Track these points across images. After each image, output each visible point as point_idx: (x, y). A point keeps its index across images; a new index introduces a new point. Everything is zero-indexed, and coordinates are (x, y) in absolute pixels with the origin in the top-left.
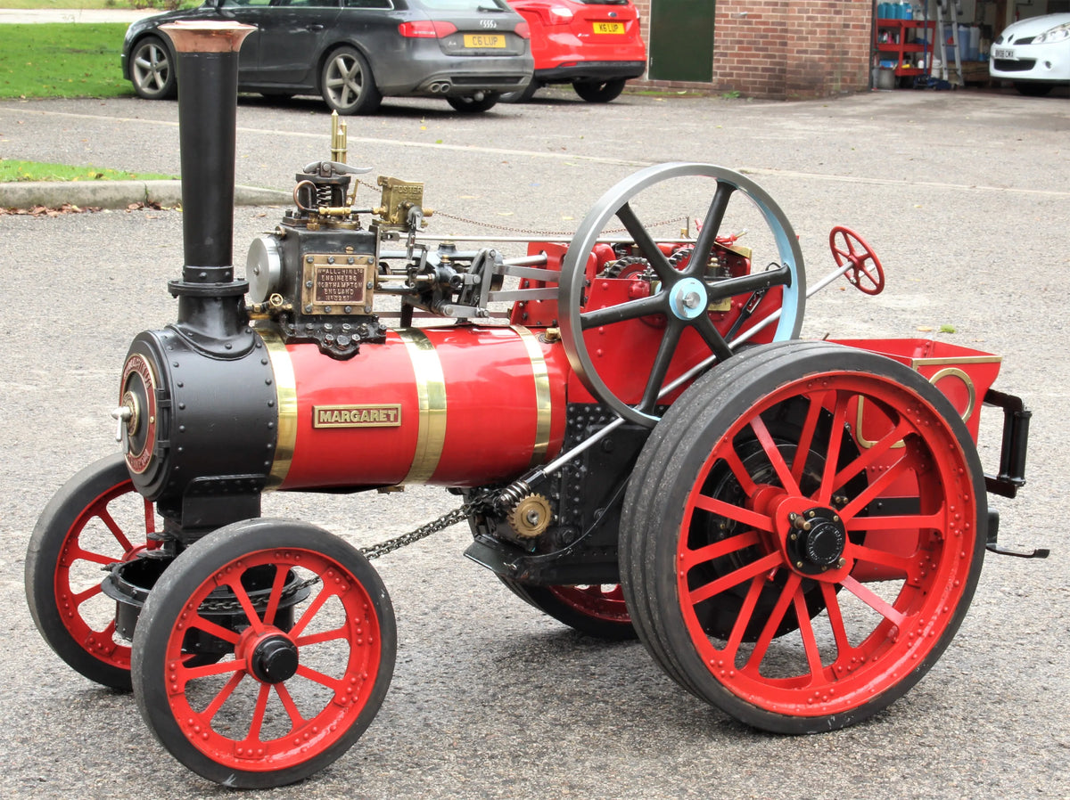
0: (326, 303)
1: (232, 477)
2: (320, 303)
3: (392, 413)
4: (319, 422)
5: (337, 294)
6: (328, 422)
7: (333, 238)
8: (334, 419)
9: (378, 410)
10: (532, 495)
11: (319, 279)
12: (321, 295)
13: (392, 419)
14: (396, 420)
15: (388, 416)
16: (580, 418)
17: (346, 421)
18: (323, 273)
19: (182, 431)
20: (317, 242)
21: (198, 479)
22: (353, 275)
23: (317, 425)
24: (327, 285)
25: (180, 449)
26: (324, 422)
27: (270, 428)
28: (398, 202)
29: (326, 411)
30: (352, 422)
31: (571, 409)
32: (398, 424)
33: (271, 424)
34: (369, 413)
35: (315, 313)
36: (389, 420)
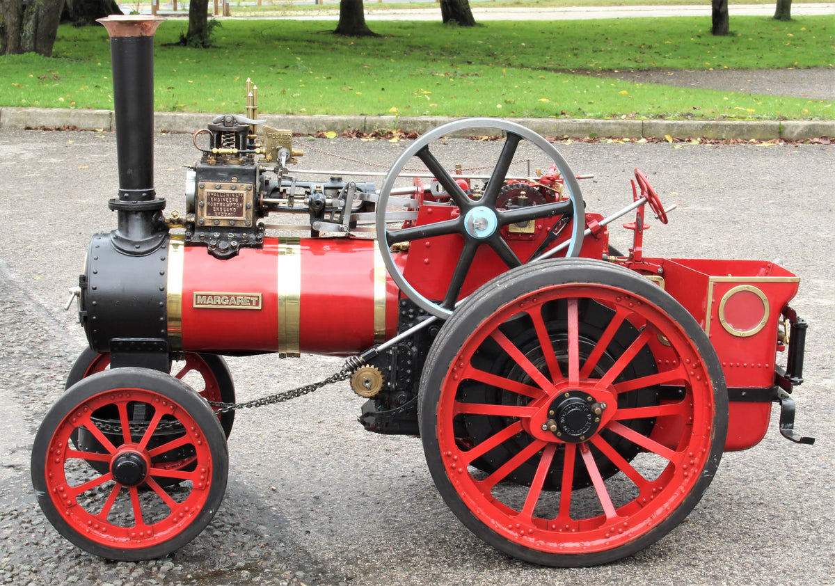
0: (214, 217)
1: (140, 339)
2: (210, 217)
3: (254, 299)
4: (197, 304)
5: (223, 211)
6: (203, 304)
7: (222, 170)
8: (208, 302)
9: (244, 296)
10: (368, 366)
11: (209, 200)
12: (210, 211)
13: (254, 303)
14: (257, 304)
15: (251, 301)
16: (411, 311)
17: (217, 304)
18: (211, 196)
19: (95, 305)
20: (210, 173)
21: (114, 339)
22: (235, 198)
23: (195, 306)
24: (215, 205)
25: (94, 318)
26: (200, 304)
27: (162, 306)
28: (272, 145)
29: (202, 296)
30: (222, 304)
31: (404, 303)
32: (259, 307)
33: (161, 303)
34: (236, 298)
35: (207, 224)
36: (251, 304)
